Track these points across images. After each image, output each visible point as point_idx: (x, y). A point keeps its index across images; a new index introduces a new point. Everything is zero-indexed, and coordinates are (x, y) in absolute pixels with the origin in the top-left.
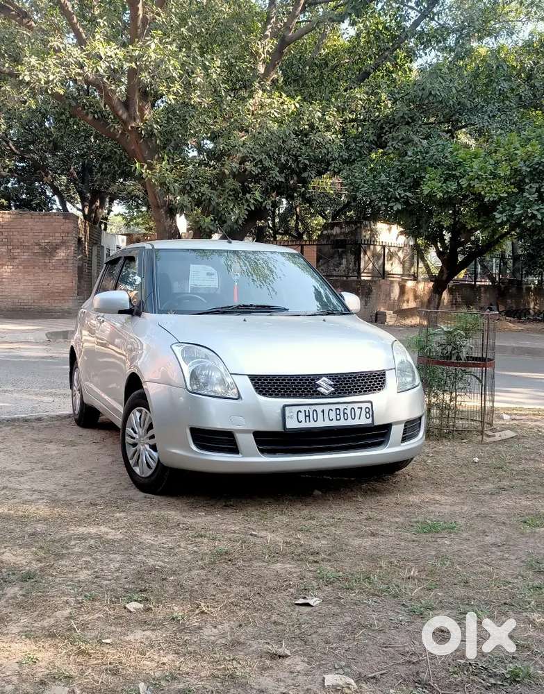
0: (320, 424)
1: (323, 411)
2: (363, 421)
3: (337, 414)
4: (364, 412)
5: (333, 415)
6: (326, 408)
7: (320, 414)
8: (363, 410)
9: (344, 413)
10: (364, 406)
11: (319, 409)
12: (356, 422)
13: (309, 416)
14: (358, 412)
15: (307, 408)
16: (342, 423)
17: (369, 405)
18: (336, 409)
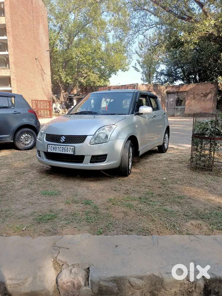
0: (57, 152)
1: (58, 147)
2: (71, 153)
3: (62, 149)
4: (71, 150)
5: (61, 150)
6: (59, 147)
7: (57, 148)
8: (71, 149)
9: (65, 149)
10: (71, 147)
11: (57, 146)
12: (68, 153)
13: (54, 149)
14: (69, 149)
15: (54, 146)
16: (64, 152)
17: (73, 147)
18: (62, 147)
